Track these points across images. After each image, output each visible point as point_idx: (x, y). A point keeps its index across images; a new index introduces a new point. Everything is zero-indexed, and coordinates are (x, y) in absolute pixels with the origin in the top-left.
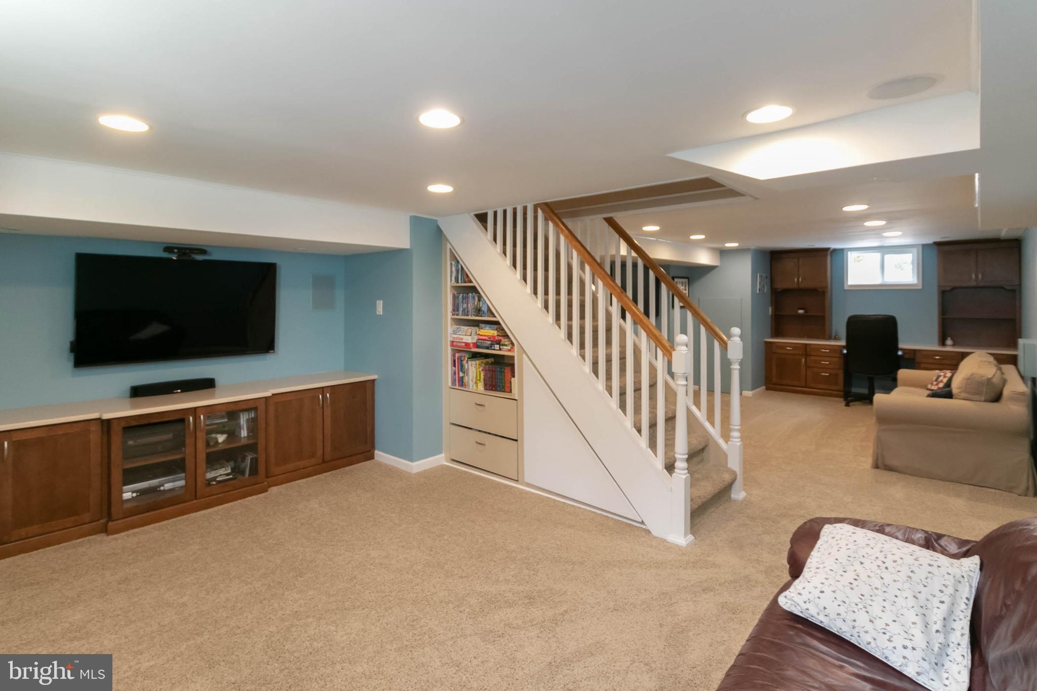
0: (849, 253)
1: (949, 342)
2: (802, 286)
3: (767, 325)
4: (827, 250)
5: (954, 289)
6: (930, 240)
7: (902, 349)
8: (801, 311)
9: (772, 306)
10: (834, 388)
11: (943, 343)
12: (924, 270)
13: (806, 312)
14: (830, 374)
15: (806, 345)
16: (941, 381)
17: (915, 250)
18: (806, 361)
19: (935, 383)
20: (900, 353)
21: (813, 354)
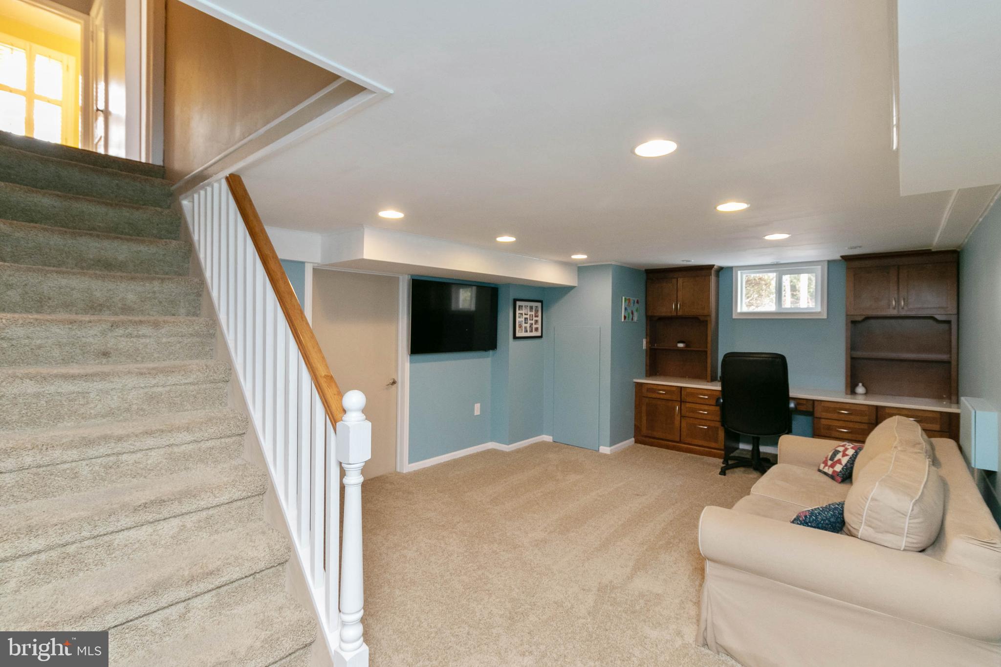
0: (739, 273)
1: (860, 389)
2: (680, 313)
3: (642, 361)
4: (710, 267)
5: (868, 318)
6: (836, 255)
7: (794, 399)
8: (681, 345)
9: (646, 338)
10: (713, 445)
11: (852, 392)
12: (830, 294)
13: (687, 346)
14: (708, 426)
15: (681, 388)
16: (839, 462)
17: (819, 268)
18: (680, 409)
19: (830, 463)
20: (792, 405)
21: (688, 399)
